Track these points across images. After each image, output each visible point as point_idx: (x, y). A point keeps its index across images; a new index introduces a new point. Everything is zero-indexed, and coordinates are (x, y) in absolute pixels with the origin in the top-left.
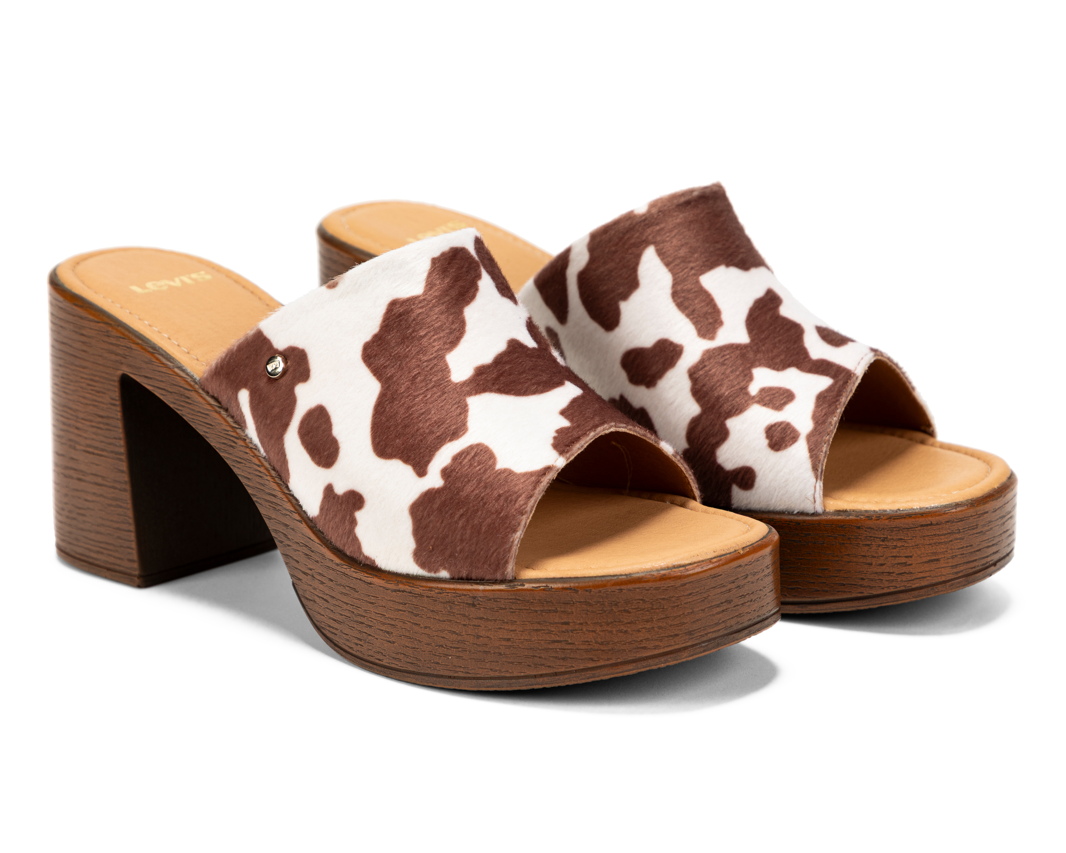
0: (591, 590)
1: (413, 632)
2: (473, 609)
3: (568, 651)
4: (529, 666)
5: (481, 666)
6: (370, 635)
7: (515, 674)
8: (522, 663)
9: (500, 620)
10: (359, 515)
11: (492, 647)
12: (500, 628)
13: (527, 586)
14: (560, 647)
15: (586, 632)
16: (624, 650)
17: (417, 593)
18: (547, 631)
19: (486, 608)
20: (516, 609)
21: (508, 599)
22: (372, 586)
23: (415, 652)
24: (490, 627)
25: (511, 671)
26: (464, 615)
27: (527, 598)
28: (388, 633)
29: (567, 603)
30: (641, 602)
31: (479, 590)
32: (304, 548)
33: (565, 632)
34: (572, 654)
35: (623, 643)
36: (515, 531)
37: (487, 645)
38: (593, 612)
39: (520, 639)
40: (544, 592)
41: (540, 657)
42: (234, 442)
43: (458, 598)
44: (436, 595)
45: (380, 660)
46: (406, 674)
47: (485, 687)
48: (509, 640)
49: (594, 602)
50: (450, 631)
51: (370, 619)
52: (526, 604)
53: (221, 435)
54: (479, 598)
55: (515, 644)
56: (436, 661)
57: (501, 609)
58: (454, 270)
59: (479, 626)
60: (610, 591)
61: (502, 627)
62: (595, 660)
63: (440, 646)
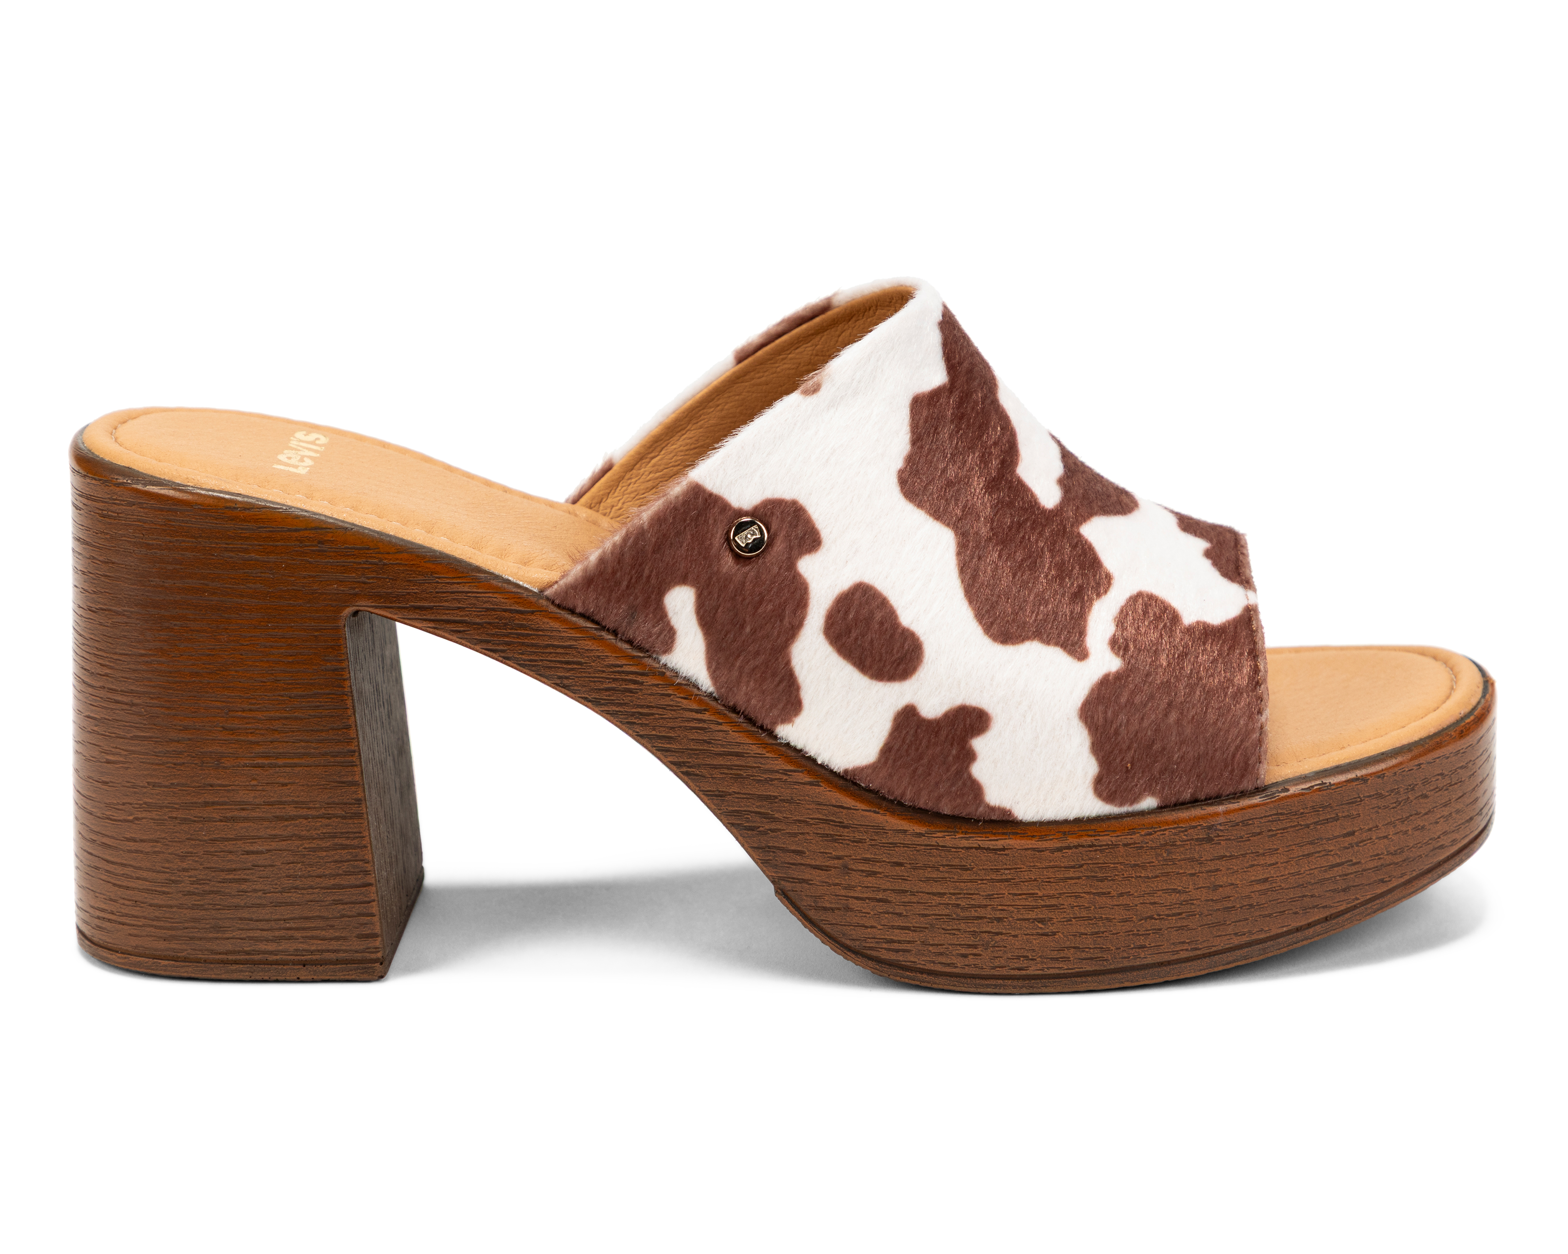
0: (1384, 774)
1: (1096, 908)
2: (1207, 846)
3: (1352, 876)
4: (1296, 913)
5: (1220, 933)
6: (997, 934)
7: (1274, 932)
8: (1285, 911)
9: (1253, 853)
10: (978, 744)
11: (1238, 898)
12: (1253, 866)
13: (1293, 790)
14: (1340, 873)
15: (1376, 841)
16: (1420, 856)
17: (1104, 843)
18: (1323, 853)
19: (1229, 839)
20: (1276, 830)
21: (1265, 817)
22: (1006, 852)
23: (1099, 939)
24: (1235, 868)
25: (1267, 929)
26: (1192, 860)
27: (1295, 809)
28: (1041, 921)
29: (1353, 803)
30: (1440, 777)
31: (1217, 814)
32: (821, 826)
33: (1348, 848)
34: (1357, 880)
35: (1419, 845)
37: (1229, 897)
38: (1386, 807)
39: (1282, 876)
40: (1320, 793)
41: (1312, 896)
42: (635, 682)
43: (1182, 834)
44: (1141, 839)
45: (1019, 969)
46: (1079, 979)
47: (1224, 965)
48: (1266, 880)
49: (1387, 792)
50: (1166, 891)
51: (1000, 907)
52: (1293, 817)
53: (604, 675)
54: (1219, 827)
55: (1274, 885)
56: (1139, 943)
57: (1255, 835)
59: (1217, 870)
60: (1407, 770)
61: (1256, 863)
62: (1386, 881)
63: (1146, 919)
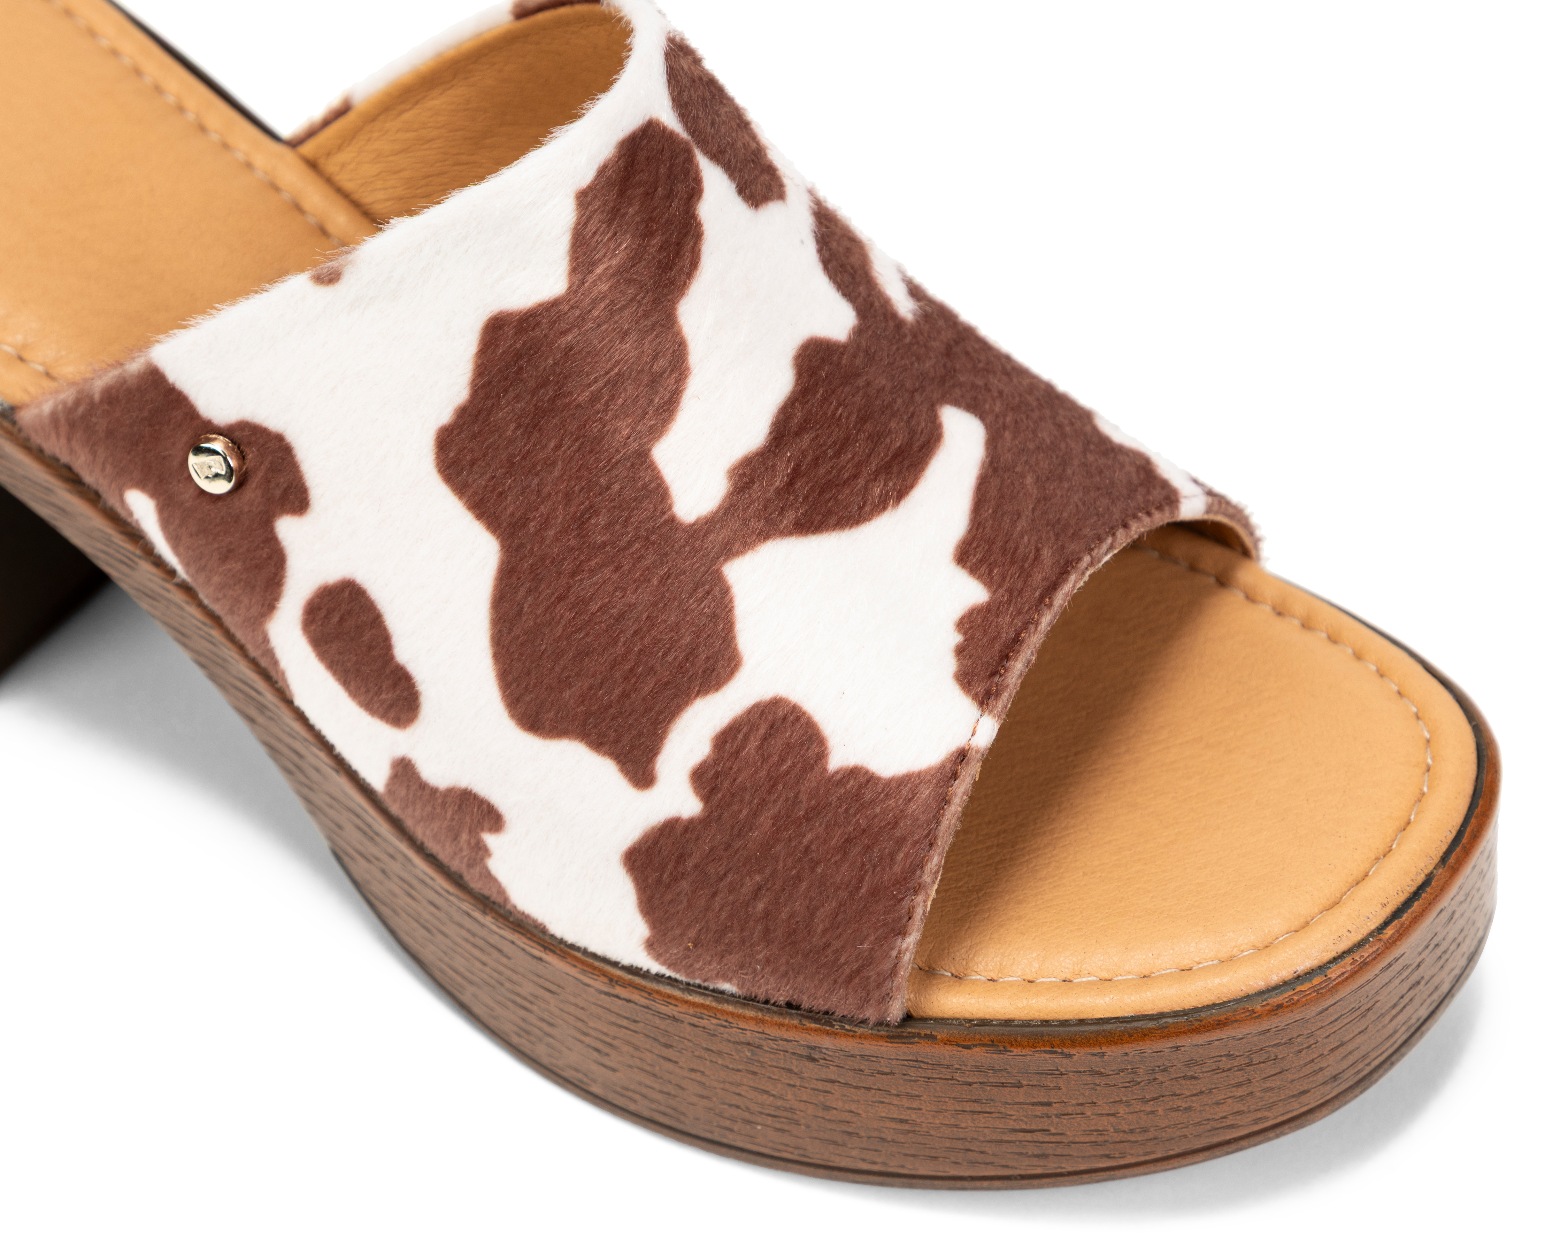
0: (1103, 1052)
3: (1050, 1145)
5: (838, 1152)
7: (922, 1173)
8: (938, 1157)
9: (880, 1090)
10: (492, 841)
11: (862, 1127)
12: (882, 1102)
14: (1029, 1138)
15: (1092, 1117)
17: (663, 1012)
18: (998, 1115)
19: (842, 1067)
20: (917, 1077)
21: (897, 1059)
22: (545, 964)
23: (671, 1100)
24: (856, 1098)
25: (911, 1167)
26: (788, 1070)
27: (945, 1062)
29: (1046, 1074)
33: (1042, 1117)
34: (1059, 1150)
35: (1180, 1125)
36: (903, 933)
37: (849, 1122)
38: (1108, 1085)
39: (930, 1123)
41: (981, 1152)
43: (770, 1042)
48: (903, 1121)
50: (755, 1089)
52: (943, 1070)
55: (918, 1129)
57: (881, 1073)
58: (637, 207)
59: (828, 1092)
61: (886, 1100)
62: (1114, 1157)
63: (731, 1105)
